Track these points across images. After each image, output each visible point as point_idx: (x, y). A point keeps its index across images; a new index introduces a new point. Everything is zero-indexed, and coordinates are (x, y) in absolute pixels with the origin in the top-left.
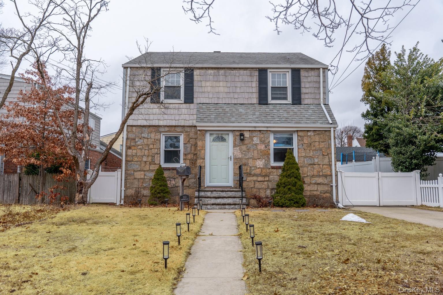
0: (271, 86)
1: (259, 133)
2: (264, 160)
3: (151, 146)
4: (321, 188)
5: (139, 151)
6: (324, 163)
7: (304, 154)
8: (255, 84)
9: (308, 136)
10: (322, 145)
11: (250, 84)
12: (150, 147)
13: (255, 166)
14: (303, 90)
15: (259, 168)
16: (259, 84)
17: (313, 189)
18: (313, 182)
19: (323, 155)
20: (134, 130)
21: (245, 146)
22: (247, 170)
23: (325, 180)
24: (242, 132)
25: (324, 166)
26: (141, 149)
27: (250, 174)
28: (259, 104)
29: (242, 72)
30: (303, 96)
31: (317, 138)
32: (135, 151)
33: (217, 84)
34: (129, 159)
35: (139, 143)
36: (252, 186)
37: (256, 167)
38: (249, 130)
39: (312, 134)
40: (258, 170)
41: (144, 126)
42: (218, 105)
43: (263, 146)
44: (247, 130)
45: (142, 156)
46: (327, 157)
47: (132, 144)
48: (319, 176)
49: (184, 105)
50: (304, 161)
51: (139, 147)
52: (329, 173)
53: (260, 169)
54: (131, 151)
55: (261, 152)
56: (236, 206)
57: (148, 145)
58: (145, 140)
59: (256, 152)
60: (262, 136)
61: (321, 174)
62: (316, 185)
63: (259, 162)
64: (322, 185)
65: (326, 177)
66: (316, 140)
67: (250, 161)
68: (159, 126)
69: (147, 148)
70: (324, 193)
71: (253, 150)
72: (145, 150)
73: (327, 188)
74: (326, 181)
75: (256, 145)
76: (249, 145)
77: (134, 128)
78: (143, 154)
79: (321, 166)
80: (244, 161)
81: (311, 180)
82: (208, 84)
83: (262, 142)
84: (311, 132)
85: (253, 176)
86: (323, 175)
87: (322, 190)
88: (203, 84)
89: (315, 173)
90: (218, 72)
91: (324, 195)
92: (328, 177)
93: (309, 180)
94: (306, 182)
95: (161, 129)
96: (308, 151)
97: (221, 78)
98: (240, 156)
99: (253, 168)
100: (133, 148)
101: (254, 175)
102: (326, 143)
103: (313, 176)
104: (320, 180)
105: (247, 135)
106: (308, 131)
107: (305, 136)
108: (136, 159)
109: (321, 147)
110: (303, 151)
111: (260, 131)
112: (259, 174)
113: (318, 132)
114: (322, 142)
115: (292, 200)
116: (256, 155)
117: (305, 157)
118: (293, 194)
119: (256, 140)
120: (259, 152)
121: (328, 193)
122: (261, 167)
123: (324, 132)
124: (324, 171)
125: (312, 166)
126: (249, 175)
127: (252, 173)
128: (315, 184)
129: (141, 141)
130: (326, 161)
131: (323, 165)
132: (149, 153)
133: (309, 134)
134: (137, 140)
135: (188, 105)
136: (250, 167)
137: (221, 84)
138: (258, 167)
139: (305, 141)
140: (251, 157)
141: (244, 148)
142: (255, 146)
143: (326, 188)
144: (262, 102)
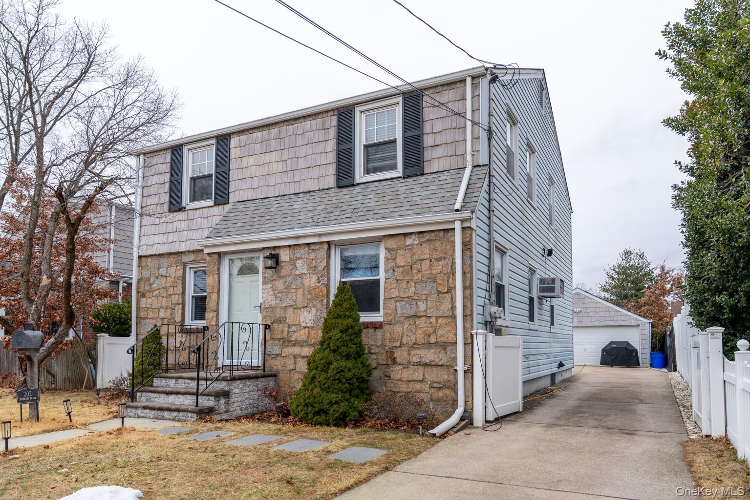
0: (364, 142)
1: (306, 249)
2: (314, 310)
3: (171, 291)
4: (432, 375)
5: (155, 299)
6: (441, 313)
7: (395, 293)
8: (331, 146)
9: (406, 248)
10: (438, 267)
11: (321, 147)
12: (169, 293)
13: (297, 322)
14: (428, 140)
15: (305, 328)
16: (338, 144)
17: (414, 377)
18: (415, 359)
19: (439, 293)
20: (149, 264)
21: (282, 281)
22: (282, 332)
23: (442, 356)
24: (277, 252)
25: (440, 321)
26: (157, 296)
27: (289, 341)
28: (339, 187)
29: (308, 124)
30: (427, 155)
31: (426, 251)
32: (149, 301)
33: (267, 158)
34: (142, 314)
35: (155, 286)
36: (291, 367)
37: (299, 325)
38: (290, 246)
39: (416, 242)
40: (302, 332)
41: (161, 255)
42: (268, 200)
43: (315, 278)
44: (285, 246)
45: (159, 309)
46: (448, 296)
47: (147, 288)
48: (428, 345)
49: (215, 208)
50: (396, 309)
51: (156, 292)
52: (450, 338)
53: (307, 329)
54: (145, 299)
55: (309, 292)
56: (181, 414)
57: (166, 289)
58: (164, 280)
59: (300, 292)
60: (312, 255)
61: (433, 340)
62: (421, 368)
63: (306, 314)
64: (434, 369)
65: (445, 349)
66: (423, 257)
67: (290, 311)
68: (181, 253)
69: (165, 295)
70: (440, 388)
71: (297, 289)
72: (163, 297)
73: (446, 377)
74: (444, 359)
75: (301, 276)
76: (289, 279)
77: (149, 259)
78: (160, 305)
79: (433, 320)
80: (279, 313)
81: (409, 354)
82: (252, 161)
83: (313, 269)
84: (413, 237)
85: (294, 345)
86: (437, 342)
87: (435, 380)
88: (245, 162)
89: (420, 339)
90: (269, 134)
91: (440, 394)
92: (449, 349)
93: (405, 354)
94: (399, 360)
95: (185, 259)
96: (404, 284)
97: (274, 144)
98: (273, 303)
99: (294, 328)
100: (148, 295)
101: (296, 343)
102: (446, 261)
103: (415, 345)
104: (429, 355)
105: (284, 256)
106: (406, 235)
107: (399, 248)
108: (151, 314)
109: (434, 272)
110: (393, 286)
111: (308, 244)
112: (305, 342)
113: (427, 236)
114: (438, 260)
115: (312, 406)
116: (300, 298)
117: (399, 299)
118: (317, 390)
119: (301, 266)
120: (306, 292)
121: (448, 388)
122: (309, 325)
123: (442, 234)
124: (440, 333)
125: (411, 320)
126: (286, 343)
127: (293, 339)
128: (419, 364)
129: (157, 282)
130: (446, 306)
131: (437, 318)
132: (167, 302)
133: (409, 241)
134: (152, 280)
135: (221, 207)
136: (289, 327)
137: (274, 157)
138: (303, 325)
139: (400, 261)
140: (292, 303)
141: (280, 284)
142: (300, 280)
143: (443, 376)
144: (342, 183)
